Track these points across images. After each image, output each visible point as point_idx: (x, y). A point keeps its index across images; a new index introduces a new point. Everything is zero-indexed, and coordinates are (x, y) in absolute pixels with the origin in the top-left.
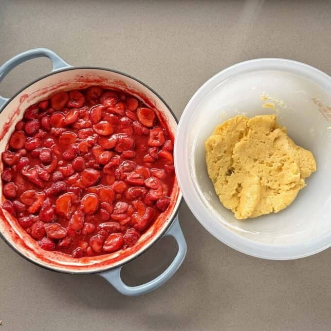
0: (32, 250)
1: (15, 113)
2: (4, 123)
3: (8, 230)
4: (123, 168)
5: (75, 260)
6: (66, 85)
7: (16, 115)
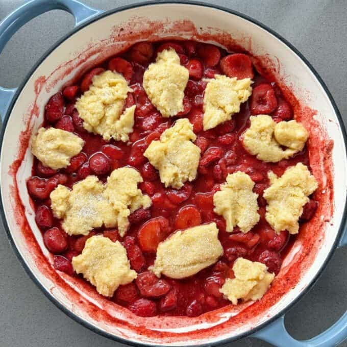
0: (124, 323)
1: (32, 112)
2: (19, 133)
3: (77, 301)
4: (225, 161)
5: (194, 320)
6: (99, 51)
7: (34, 116)
